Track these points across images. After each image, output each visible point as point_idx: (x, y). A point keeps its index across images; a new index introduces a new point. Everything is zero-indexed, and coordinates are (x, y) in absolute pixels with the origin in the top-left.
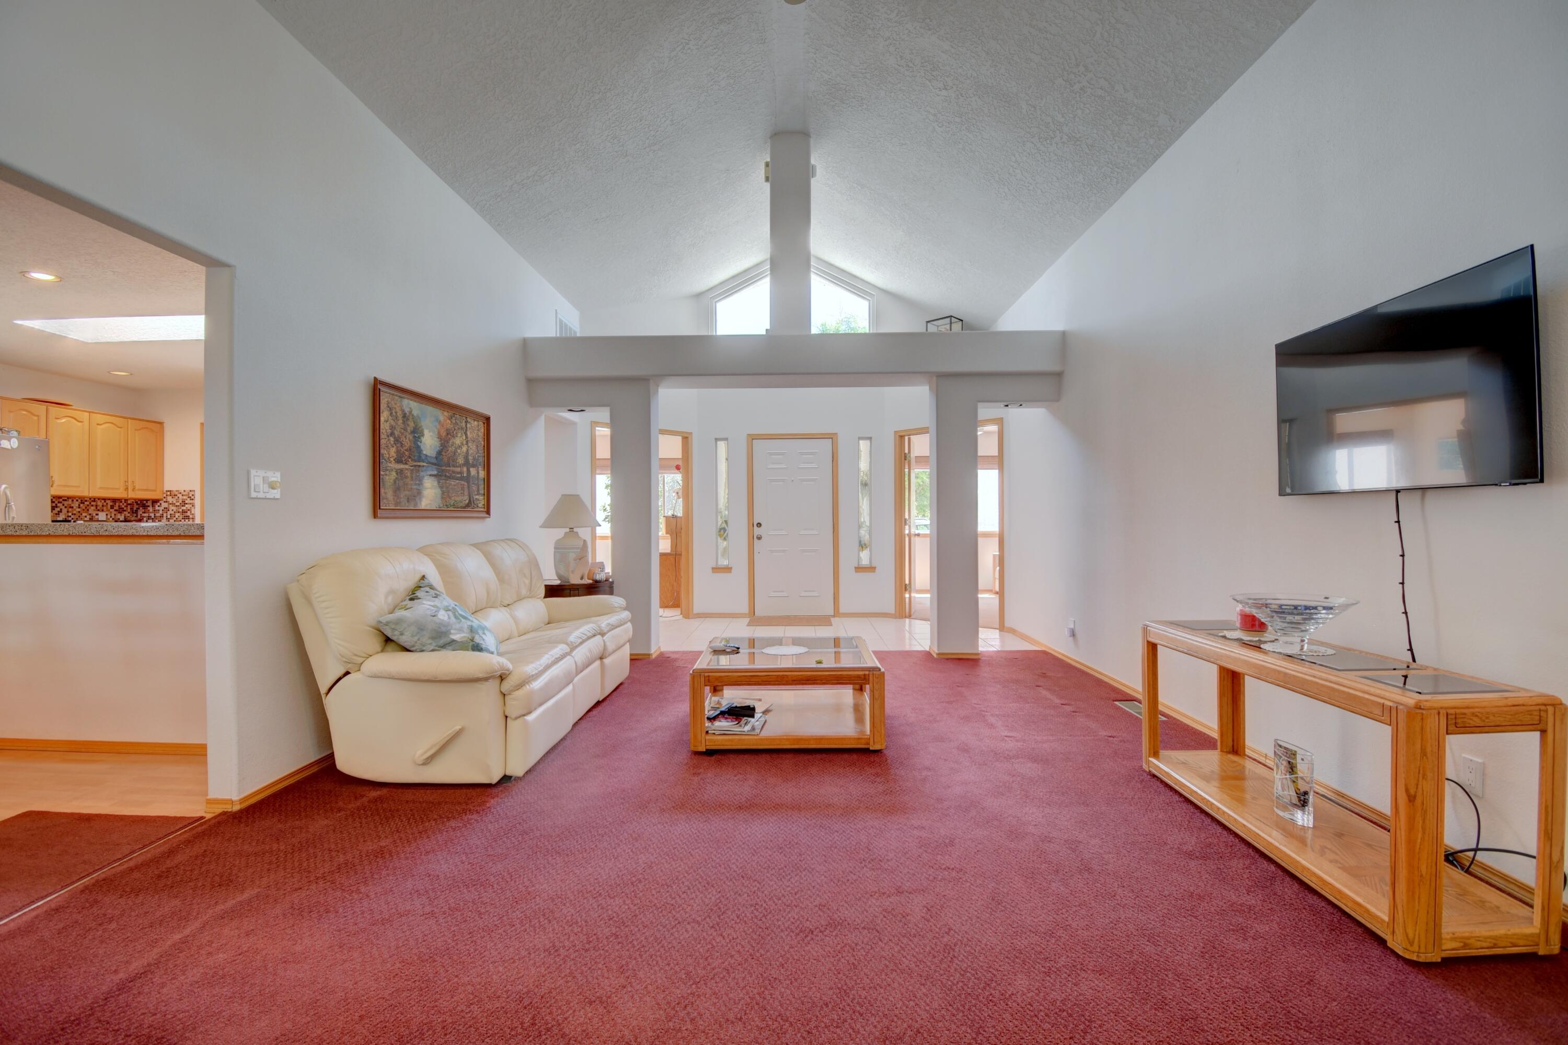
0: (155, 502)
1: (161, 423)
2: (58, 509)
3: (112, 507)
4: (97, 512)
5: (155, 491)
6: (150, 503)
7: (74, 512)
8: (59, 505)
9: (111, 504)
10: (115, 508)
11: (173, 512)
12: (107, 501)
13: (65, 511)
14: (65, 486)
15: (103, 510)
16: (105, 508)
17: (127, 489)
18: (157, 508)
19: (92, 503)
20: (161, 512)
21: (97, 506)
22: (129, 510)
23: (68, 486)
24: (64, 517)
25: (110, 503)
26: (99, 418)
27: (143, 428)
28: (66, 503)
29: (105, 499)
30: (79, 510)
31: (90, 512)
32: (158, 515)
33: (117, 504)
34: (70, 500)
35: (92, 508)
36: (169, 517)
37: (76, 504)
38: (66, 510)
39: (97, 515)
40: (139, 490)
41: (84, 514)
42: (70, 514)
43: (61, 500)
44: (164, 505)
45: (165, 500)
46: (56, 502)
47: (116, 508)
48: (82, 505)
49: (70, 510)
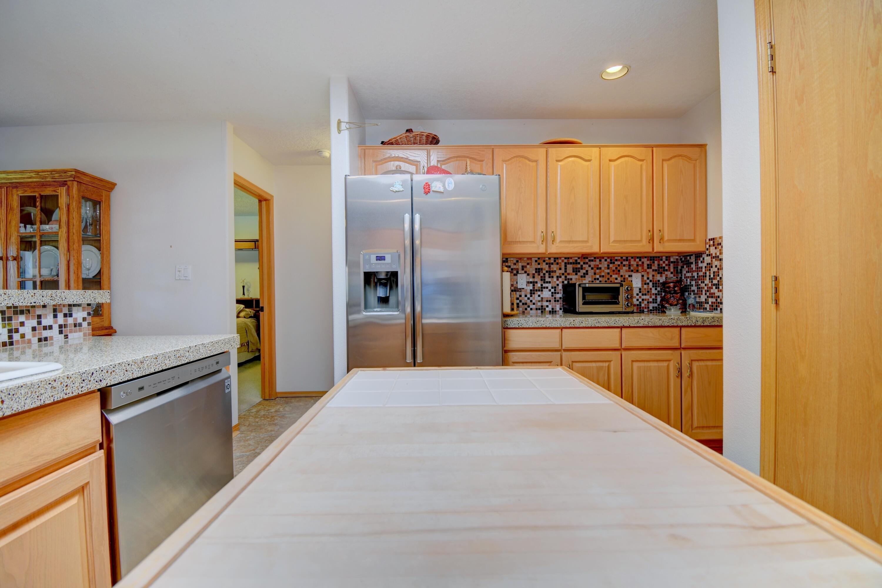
0: (698, 255)
1: (702, 147)
2: (584, 271)
3: (649, 267)
4: (630, 273)
5: (694, 240)
6: (693, 259)
7: (603, 274)
8: (584, 266)
9: (648, 262)
10: (653, 268)
11: (716, 270)
12: (643, 260)
13: (591, 272)
14: (569, 242)
15: (637, 271)
16: (640, 268)
17: (652, 240)
18: (700, 265)
19: (624, 263)
20: (704, 270)
21: (629, 265)
22: (672, 270)
23: (573, 242)
24: (590, 279)
25: (646, 262)
26: (612, 152)
27: (675, 157)
28: (592, 264)
29: (640, 258)
30: (608, 271)
31: (622, 273)
32: (701, 274)
33: (656, 262)
34: (598, 260)
35: (624, 268)
36: (712, 276)
37: (604, 265)
38: (593, 271)
39: (630, 276)
40: (669, 241)
41: (614, 276)
42: (598, 276)
43: (587, 260)
44: (708, 259)
45: (707, 252)
46: (582, 263)
47: (655, 267)
48: (611, 266)
49: (598, 271)
